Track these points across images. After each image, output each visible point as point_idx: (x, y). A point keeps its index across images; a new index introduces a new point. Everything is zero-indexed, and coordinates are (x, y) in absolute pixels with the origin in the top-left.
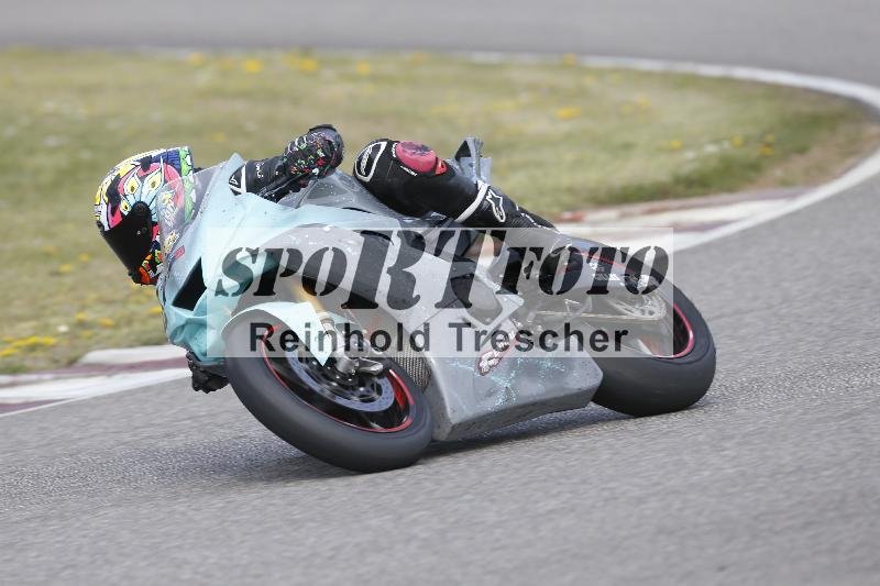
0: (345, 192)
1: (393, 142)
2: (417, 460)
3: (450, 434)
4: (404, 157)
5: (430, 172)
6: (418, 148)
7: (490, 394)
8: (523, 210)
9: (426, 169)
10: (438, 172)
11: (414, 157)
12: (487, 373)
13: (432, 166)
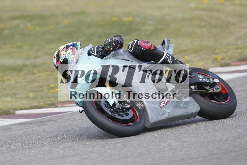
0: (123, 55)
1: (139, 40)
2: (140, 133)
3: (150, 125)
4: (142, 45)
5: (149, 49)
6: (146, 42)
7: (163, 114)
8: (177, 60)
9: (148, 48)
10: (151, 49)
11: (144, 45)
12: (162, 108)
13: (150, 47)
